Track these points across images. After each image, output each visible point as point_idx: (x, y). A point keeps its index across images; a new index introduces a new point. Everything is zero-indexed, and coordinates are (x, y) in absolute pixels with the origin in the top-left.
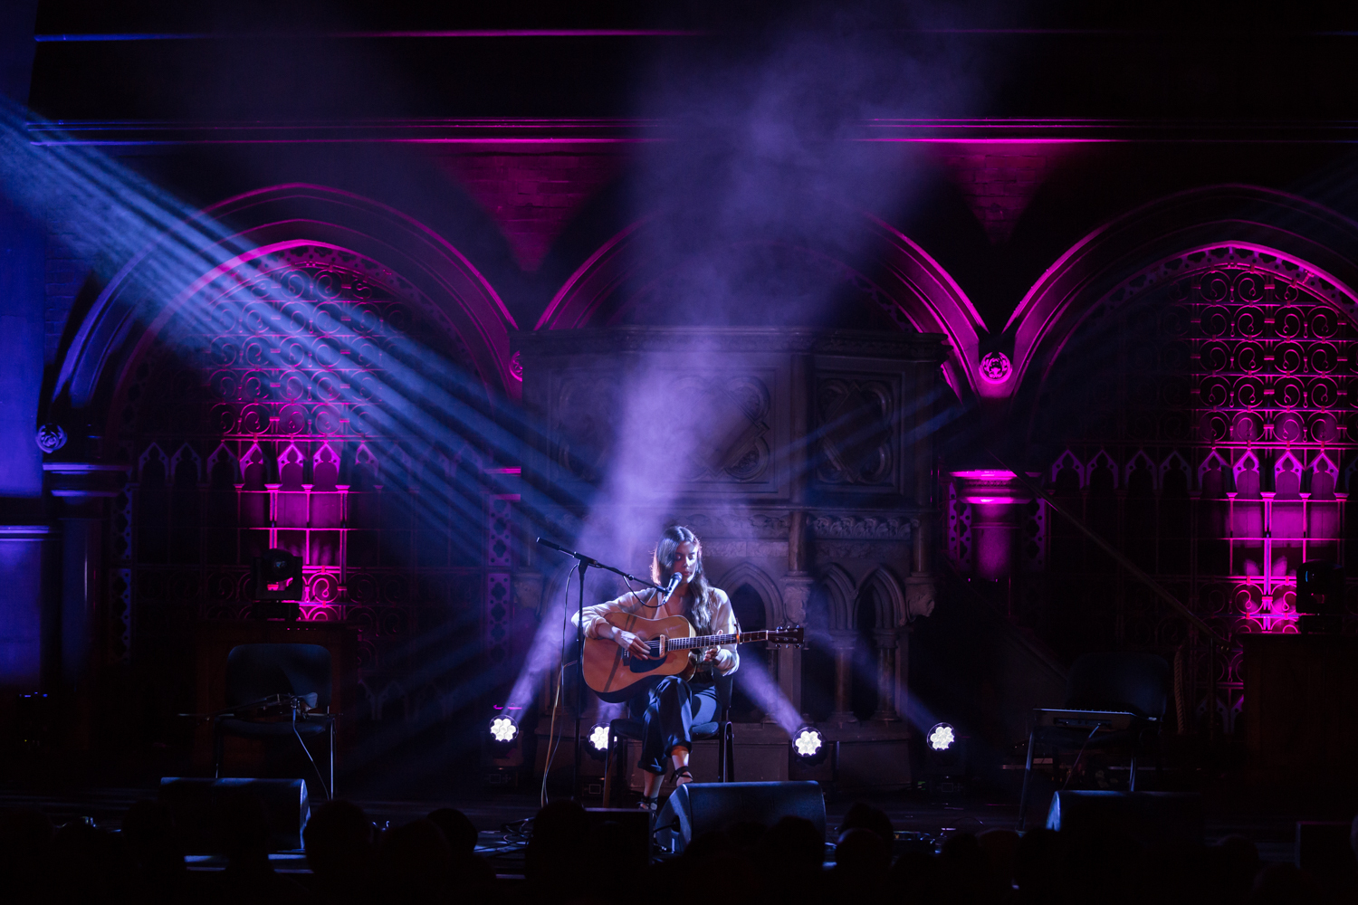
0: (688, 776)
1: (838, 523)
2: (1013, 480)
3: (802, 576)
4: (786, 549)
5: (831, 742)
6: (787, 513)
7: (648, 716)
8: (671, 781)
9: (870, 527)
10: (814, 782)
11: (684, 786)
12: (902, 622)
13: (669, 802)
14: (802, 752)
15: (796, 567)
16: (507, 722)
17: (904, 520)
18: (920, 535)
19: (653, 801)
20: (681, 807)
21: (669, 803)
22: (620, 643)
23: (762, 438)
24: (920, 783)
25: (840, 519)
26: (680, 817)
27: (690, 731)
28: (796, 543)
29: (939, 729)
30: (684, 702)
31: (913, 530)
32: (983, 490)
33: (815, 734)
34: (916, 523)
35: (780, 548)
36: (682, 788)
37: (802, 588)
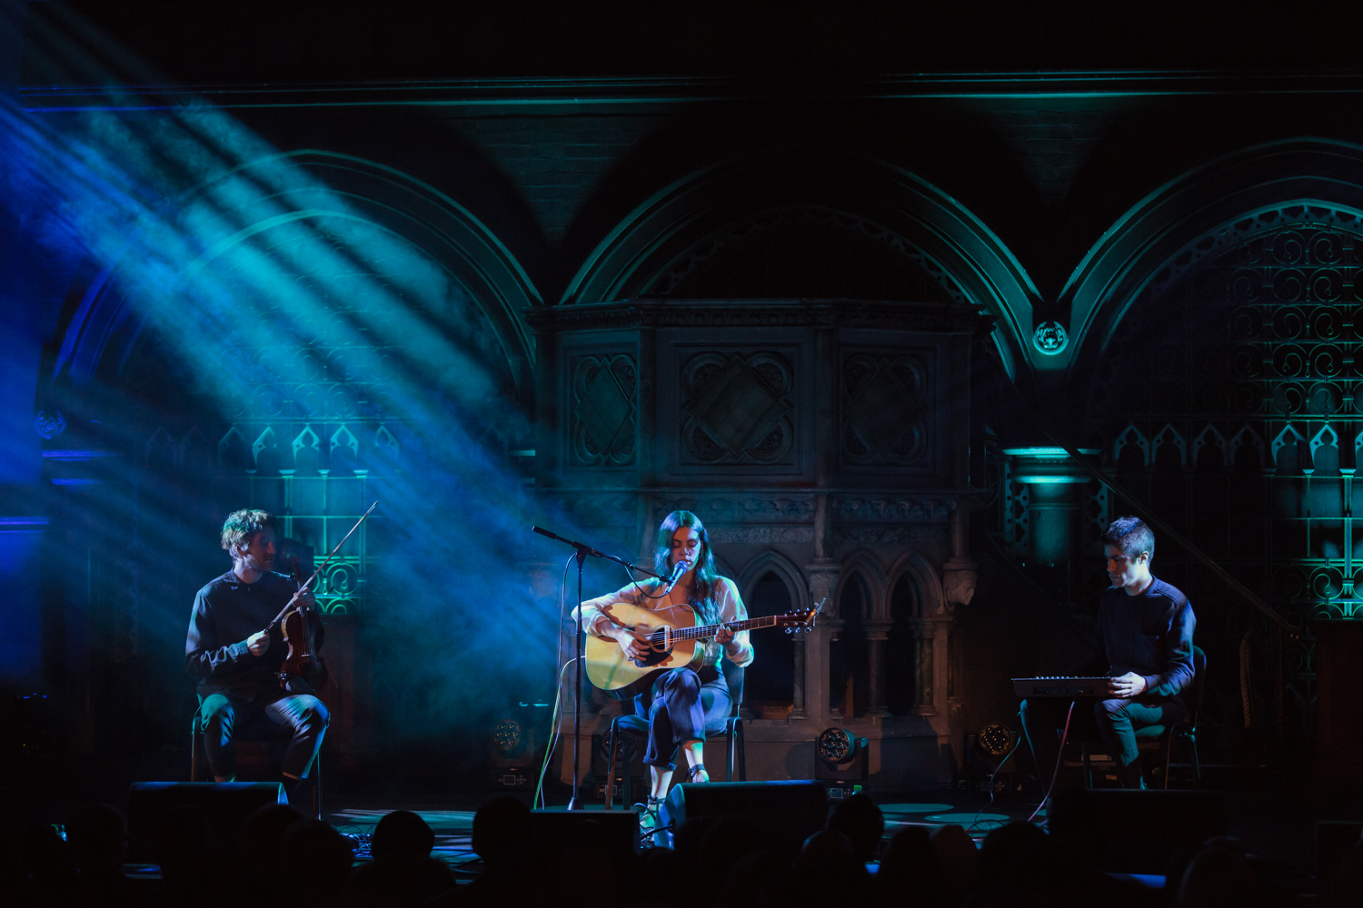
2: (1067, 458)
3: (828, 563)
4: (812, 534)
6: (812, 496)
9: (903, 510)
12: (942, 610)
15: (821, 553)
17: (940, 503)
18: (958, 519)
19: (660, 802)
24: (960, 782)
25: (870, 502)
28: (821, 528)
31: (950, 513)
32: (1038, 469)
34: (954, 505)
35: (803, 535)
37: (829, 575)
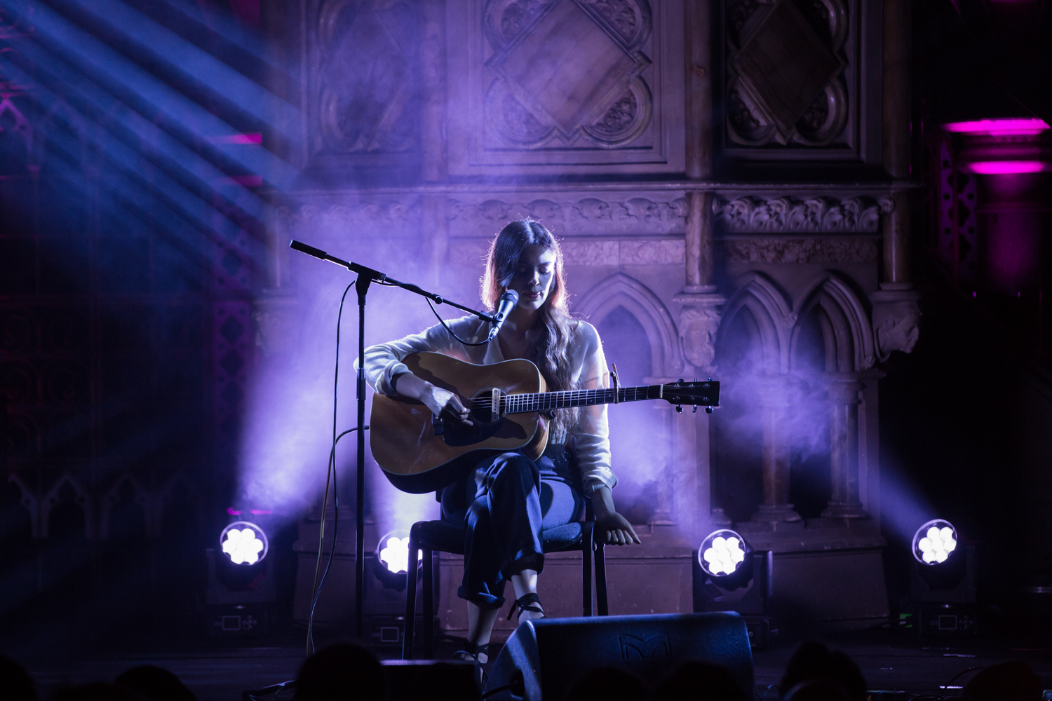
0: (537, 610)
1: (763, 209)
2: (1044, 133)
3: (708, 293)
4: (681, 251)
5: (759, 553)
6: (681, 194)
7: (472, 519)
8: (509, 618)
9: (813, 214)
10: (733, 613)
11: (530, 623)
12: (868, 362)
13: (506, 648)
14: (714, 569)
15: (697, 279)
16: (248, 534)
17: (868, 202)
18: (893, 226)
19: (482, 649)
20: (525, 658)
21: (506, 650)
22: (429, 405)
23: (640, 78)
24: (903, 616)
25: (765, 203)
26: (524, 673)
27: (540, 535)
28: (697, 240)
29: (933, 532)
30: (529, 491)
31: (883, 217)
32: (994, 151)
33: (734, 542)
34: (887, 204)
35: (672, 251)
36: (525, 625)
37: (708, 312)
